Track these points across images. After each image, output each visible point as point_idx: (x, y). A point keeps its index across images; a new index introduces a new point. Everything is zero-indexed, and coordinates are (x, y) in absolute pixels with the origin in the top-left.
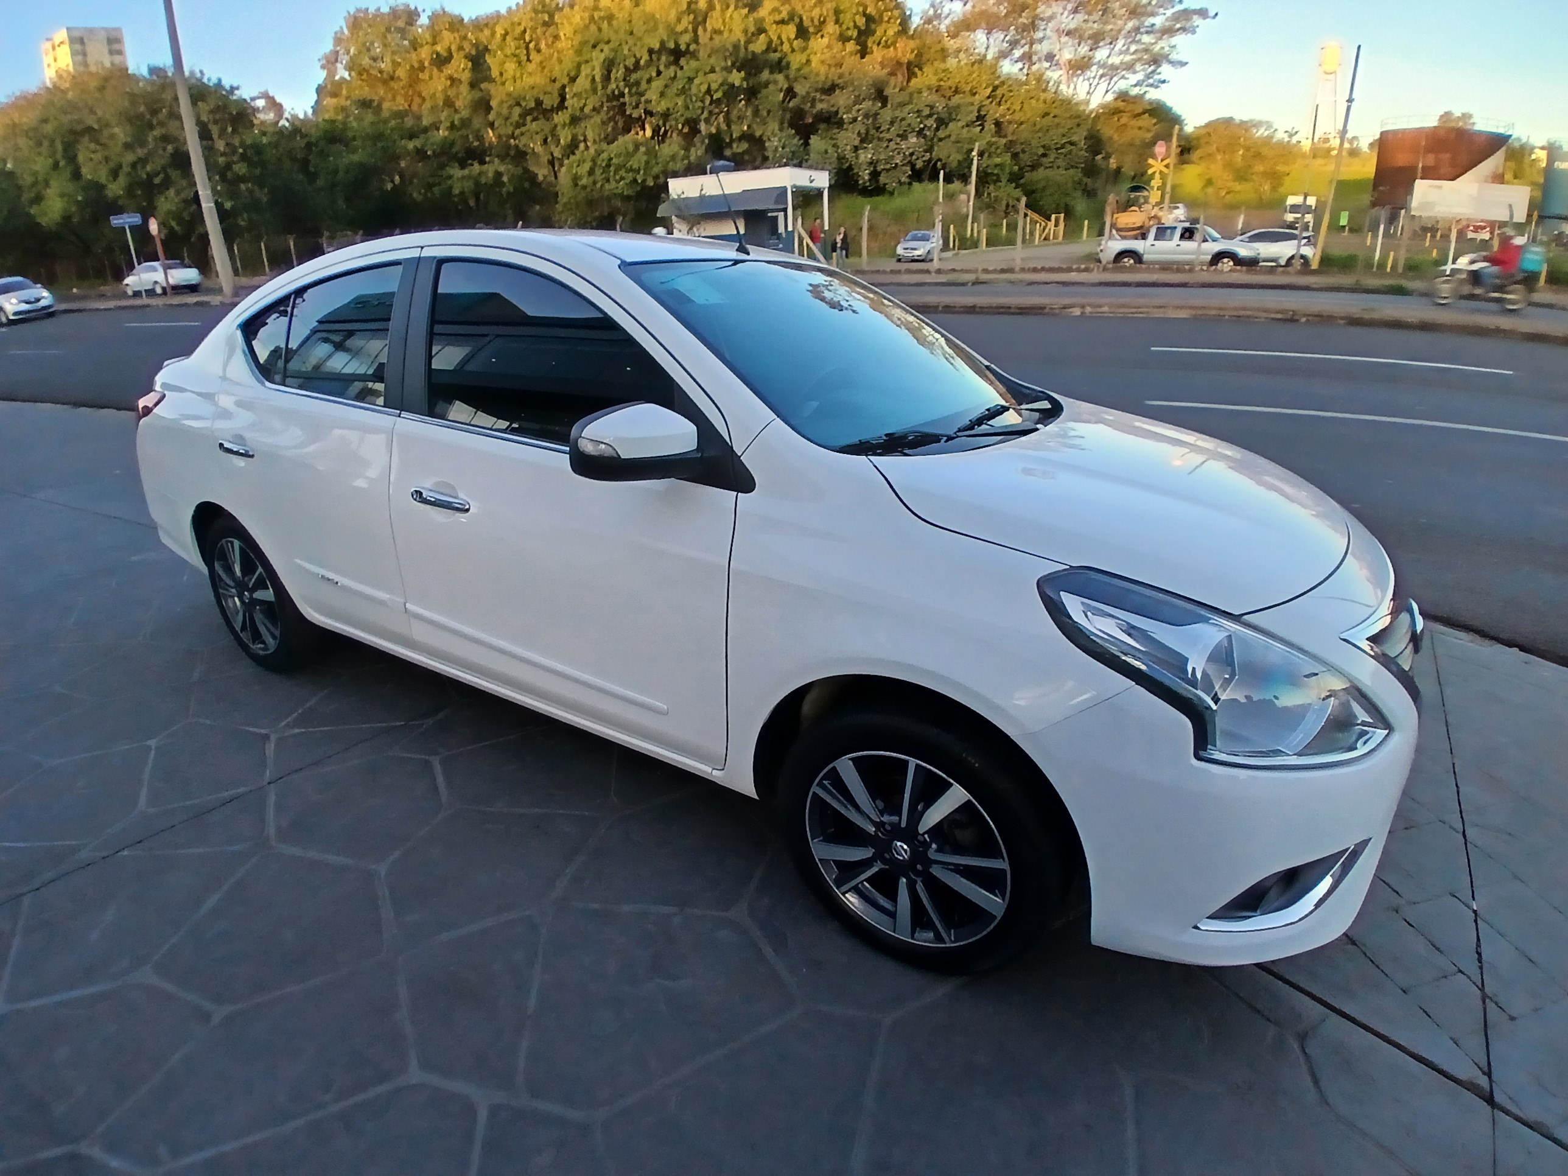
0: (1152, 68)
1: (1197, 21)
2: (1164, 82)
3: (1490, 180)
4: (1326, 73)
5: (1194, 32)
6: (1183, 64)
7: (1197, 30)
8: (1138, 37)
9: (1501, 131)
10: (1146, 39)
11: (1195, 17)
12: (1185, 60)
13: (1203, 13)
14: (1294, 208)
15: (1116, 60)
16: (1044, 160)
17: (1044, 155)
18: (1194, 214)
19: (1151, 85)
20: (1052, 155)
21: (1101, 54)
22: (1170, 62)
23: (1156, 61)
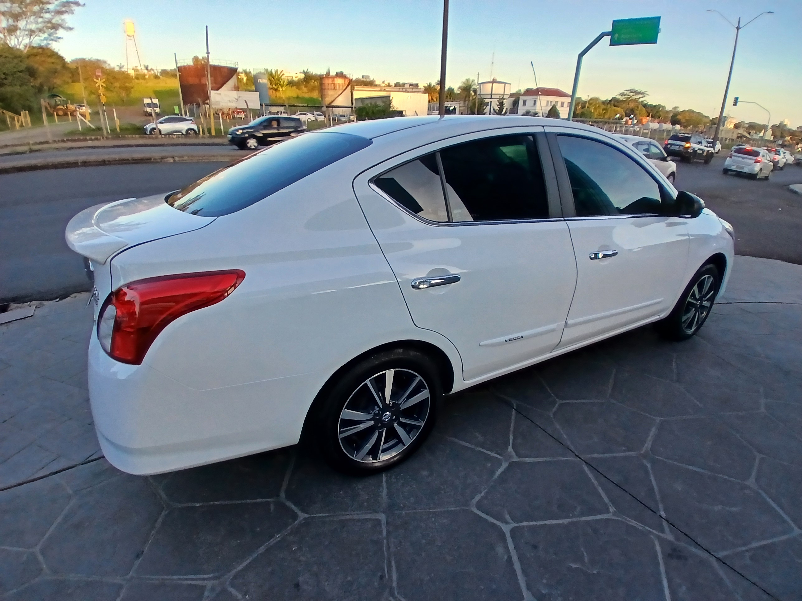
0: (53, 30)
1: (74, 8)
2: (59, 38)
3: (233, 89)
4: (128, 35)
5: (73, 13)
6: (71, 29)
7: (74, 12)
8: (42, 15)
9: (233, 66)
10: (48, 16)
11: (72, 5)
12: (71, 27)
13: (77, 4)
14: (149, 105)
15: (33, 27)
16: (5, 81)
17: (5, 79)
18: (96, 109)
19: (53, 40)
20: (10, 78)
21: (22, 24)
22: (63, 28)
23: (55, 27)
